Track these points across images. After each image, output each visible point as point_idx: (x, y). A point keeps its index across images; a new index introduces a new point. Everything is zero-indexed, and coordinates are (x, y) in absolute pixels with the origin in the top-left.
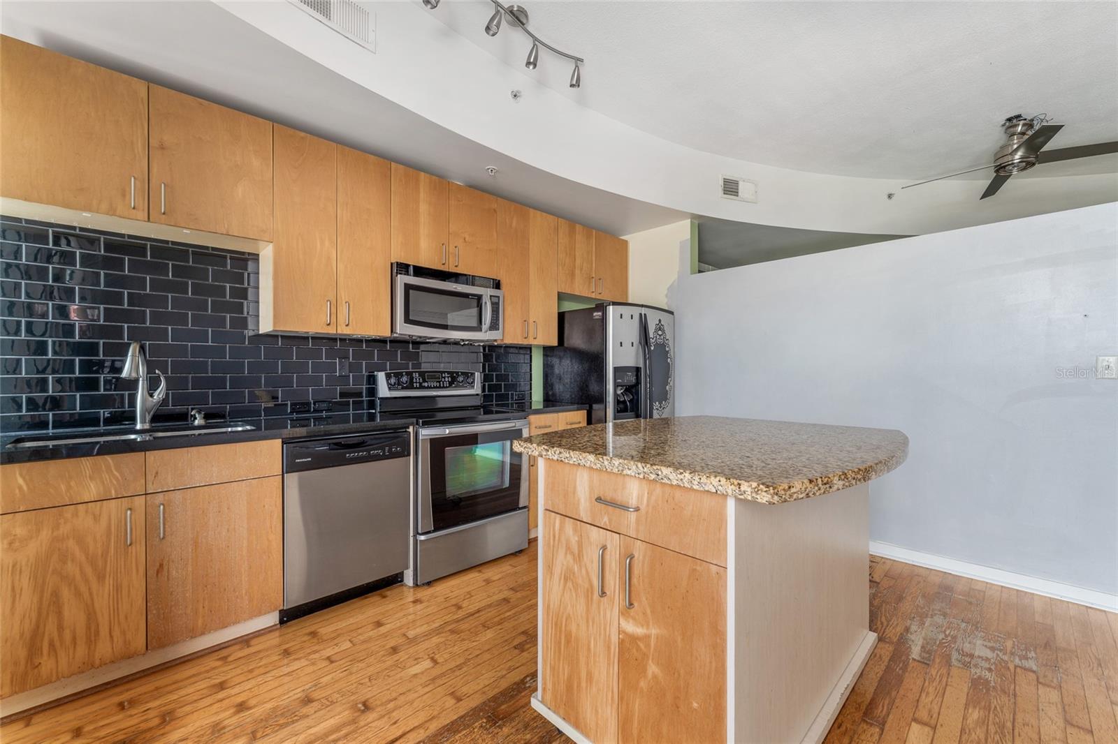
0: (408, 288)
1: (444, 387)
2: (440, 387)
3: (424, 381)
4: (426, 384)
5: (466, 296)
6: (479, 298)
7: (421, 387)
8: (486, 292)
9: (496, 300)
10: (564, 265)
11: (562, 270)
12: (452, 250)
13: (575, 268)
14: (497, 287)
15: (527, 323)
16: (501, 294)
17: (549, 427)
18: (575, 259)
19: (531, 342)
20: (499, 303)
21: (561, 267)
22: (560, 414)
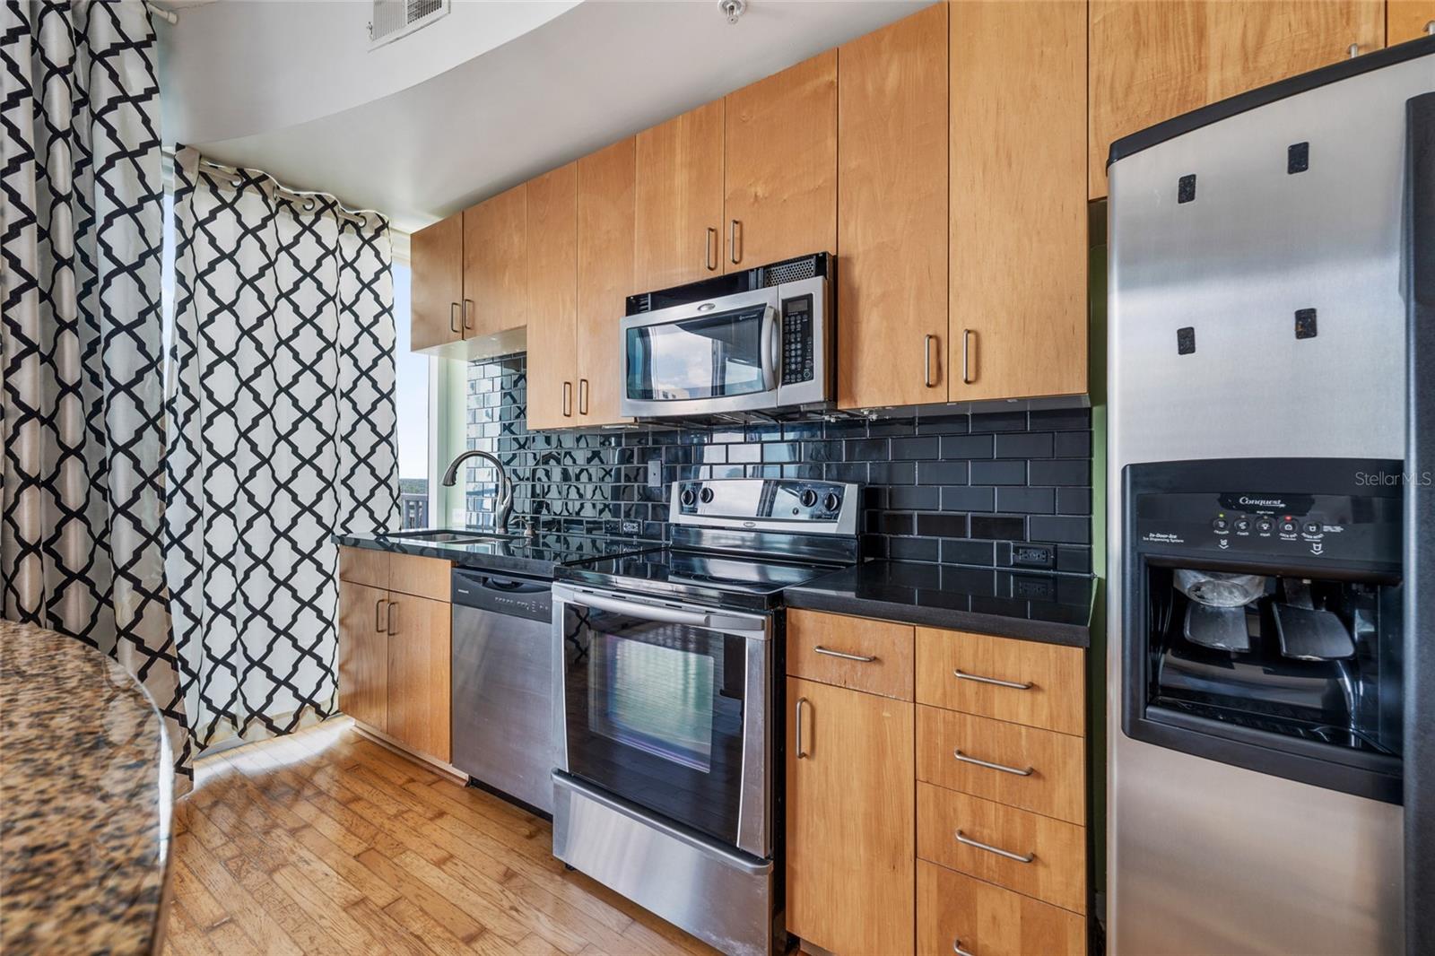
0: (632, 338)
5: (738, 317)
6: (759, 315)
8: (770, 297)
9: (803, 306)
10: (1129, 87)
11: (1115, 109)
12: (730, 232)
13: (1202, 67)
14: (820, 270)
15: (937, 339)
16: (814, 286)
17: (874, 660)
18: (1201, 33)
19: (958, 392)
20: (809, 312)
21: (1105, 109)
22: (925, 633)
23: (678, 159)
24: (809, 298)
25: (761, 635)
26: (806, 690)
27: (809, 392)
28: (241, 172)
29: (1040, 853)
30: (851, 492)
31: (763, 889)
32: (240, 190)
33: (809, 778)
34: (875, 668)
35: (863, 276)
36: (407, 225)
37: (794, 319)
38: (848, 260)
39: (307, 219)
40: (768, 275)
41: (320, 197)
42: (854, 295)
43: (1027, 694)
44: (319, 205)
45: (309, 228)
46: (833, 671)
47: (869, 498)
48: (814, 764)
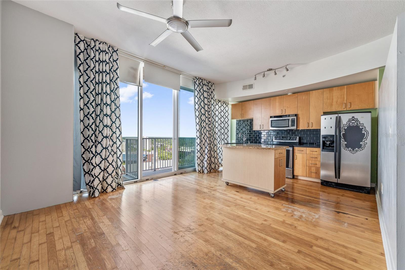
0: (272, 121)
1: (288, 140)
2: (287, 140)
3: (283, 138)
4: (283, 139)
5: (285, 120)
6: (289, 120)
7: (282, 140)
8: (290, 118)
9: (294, 119)
10: (327, 103)
11: (325, 105)
12: (284, 110)
13: (333, 102)
14: (296, 116)
15: (308, 123)
16: (295, 118)
17: (302, 151)
18: (333, 99)
19: (310, 128)
20: (295, 120)
21: (325, 104)
22: (307, 148)
23: (277, 101)
24: (295, 119)
25: (292, 149)
26: (296, 154)
27: (294, 128)
28: (219, 100)
29: (317, 163)
30: (298, 137)
31: (292, 171)
32: (219, 102)
33: (296, 162)
34: (303, 151)
35: (300, 116)
36: (231, 103)
37: (293, 121)
38: (298, 115)
39: (222, 104)
40: (289, 116)
41: (224, 101)
42: (299, 118)
43: (316, 152)
44: (224, 102)
45: (222, 105)
46: (299, 152)
47: (300, 138)
48: (297, 160)
